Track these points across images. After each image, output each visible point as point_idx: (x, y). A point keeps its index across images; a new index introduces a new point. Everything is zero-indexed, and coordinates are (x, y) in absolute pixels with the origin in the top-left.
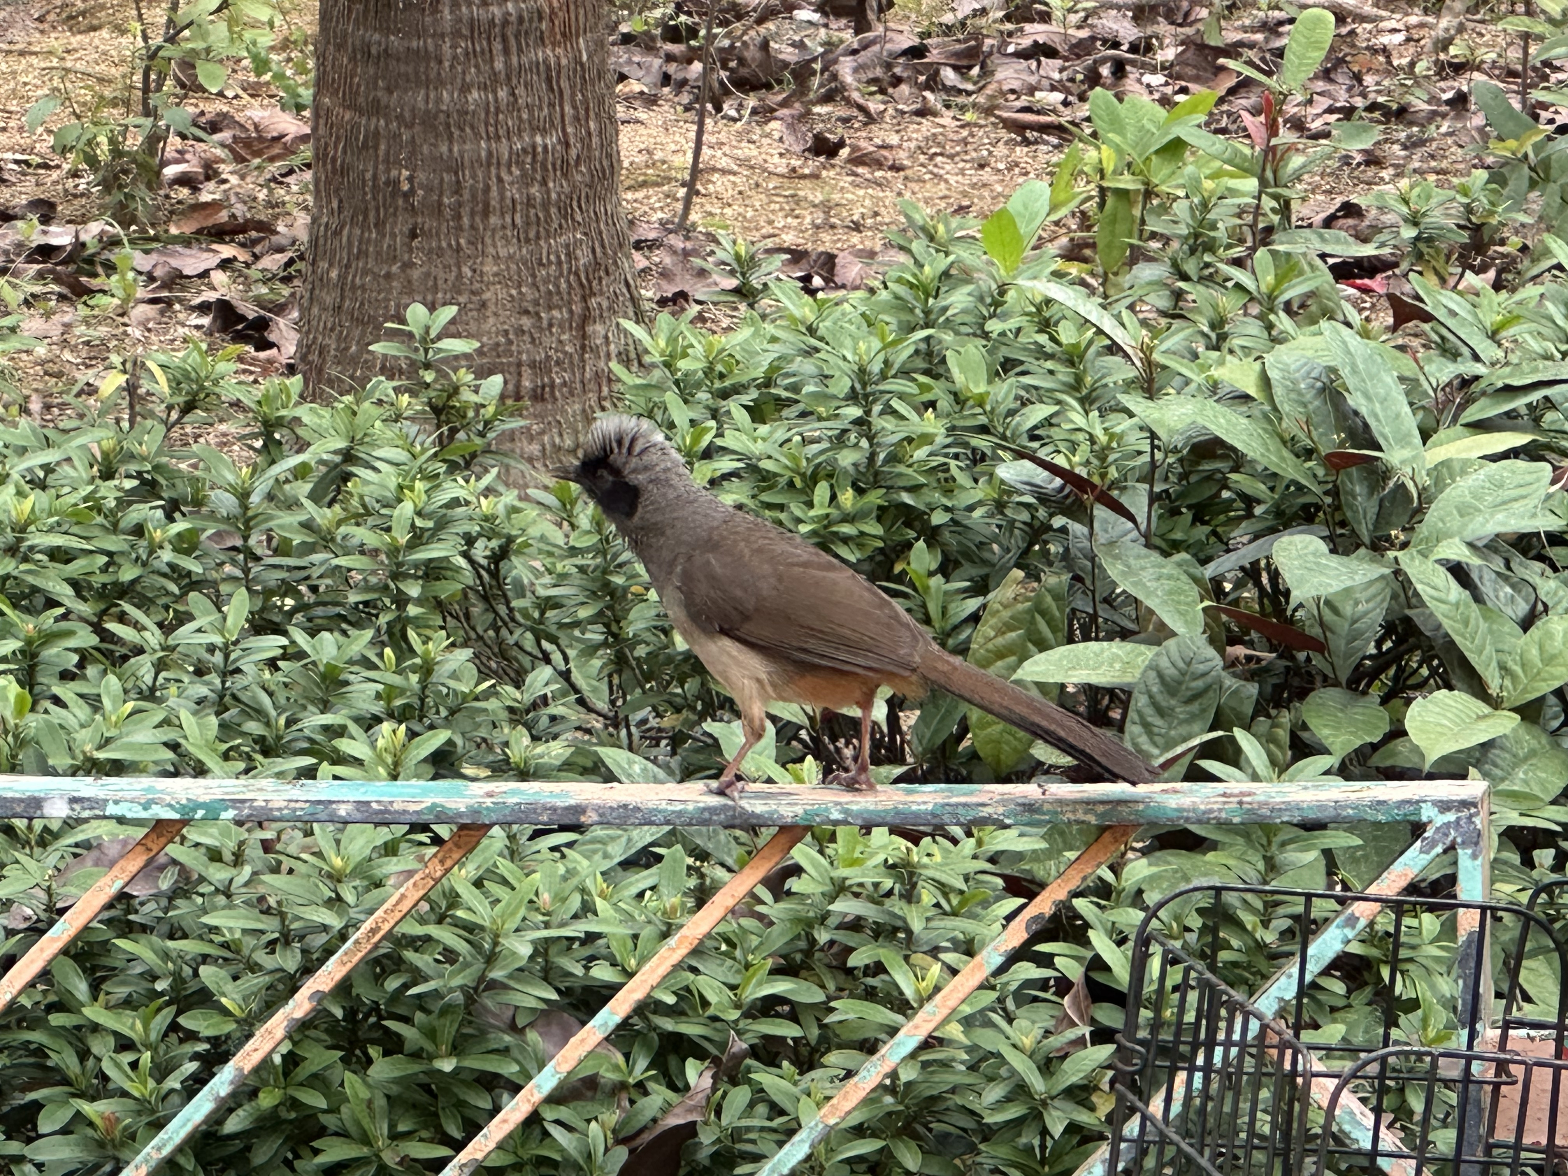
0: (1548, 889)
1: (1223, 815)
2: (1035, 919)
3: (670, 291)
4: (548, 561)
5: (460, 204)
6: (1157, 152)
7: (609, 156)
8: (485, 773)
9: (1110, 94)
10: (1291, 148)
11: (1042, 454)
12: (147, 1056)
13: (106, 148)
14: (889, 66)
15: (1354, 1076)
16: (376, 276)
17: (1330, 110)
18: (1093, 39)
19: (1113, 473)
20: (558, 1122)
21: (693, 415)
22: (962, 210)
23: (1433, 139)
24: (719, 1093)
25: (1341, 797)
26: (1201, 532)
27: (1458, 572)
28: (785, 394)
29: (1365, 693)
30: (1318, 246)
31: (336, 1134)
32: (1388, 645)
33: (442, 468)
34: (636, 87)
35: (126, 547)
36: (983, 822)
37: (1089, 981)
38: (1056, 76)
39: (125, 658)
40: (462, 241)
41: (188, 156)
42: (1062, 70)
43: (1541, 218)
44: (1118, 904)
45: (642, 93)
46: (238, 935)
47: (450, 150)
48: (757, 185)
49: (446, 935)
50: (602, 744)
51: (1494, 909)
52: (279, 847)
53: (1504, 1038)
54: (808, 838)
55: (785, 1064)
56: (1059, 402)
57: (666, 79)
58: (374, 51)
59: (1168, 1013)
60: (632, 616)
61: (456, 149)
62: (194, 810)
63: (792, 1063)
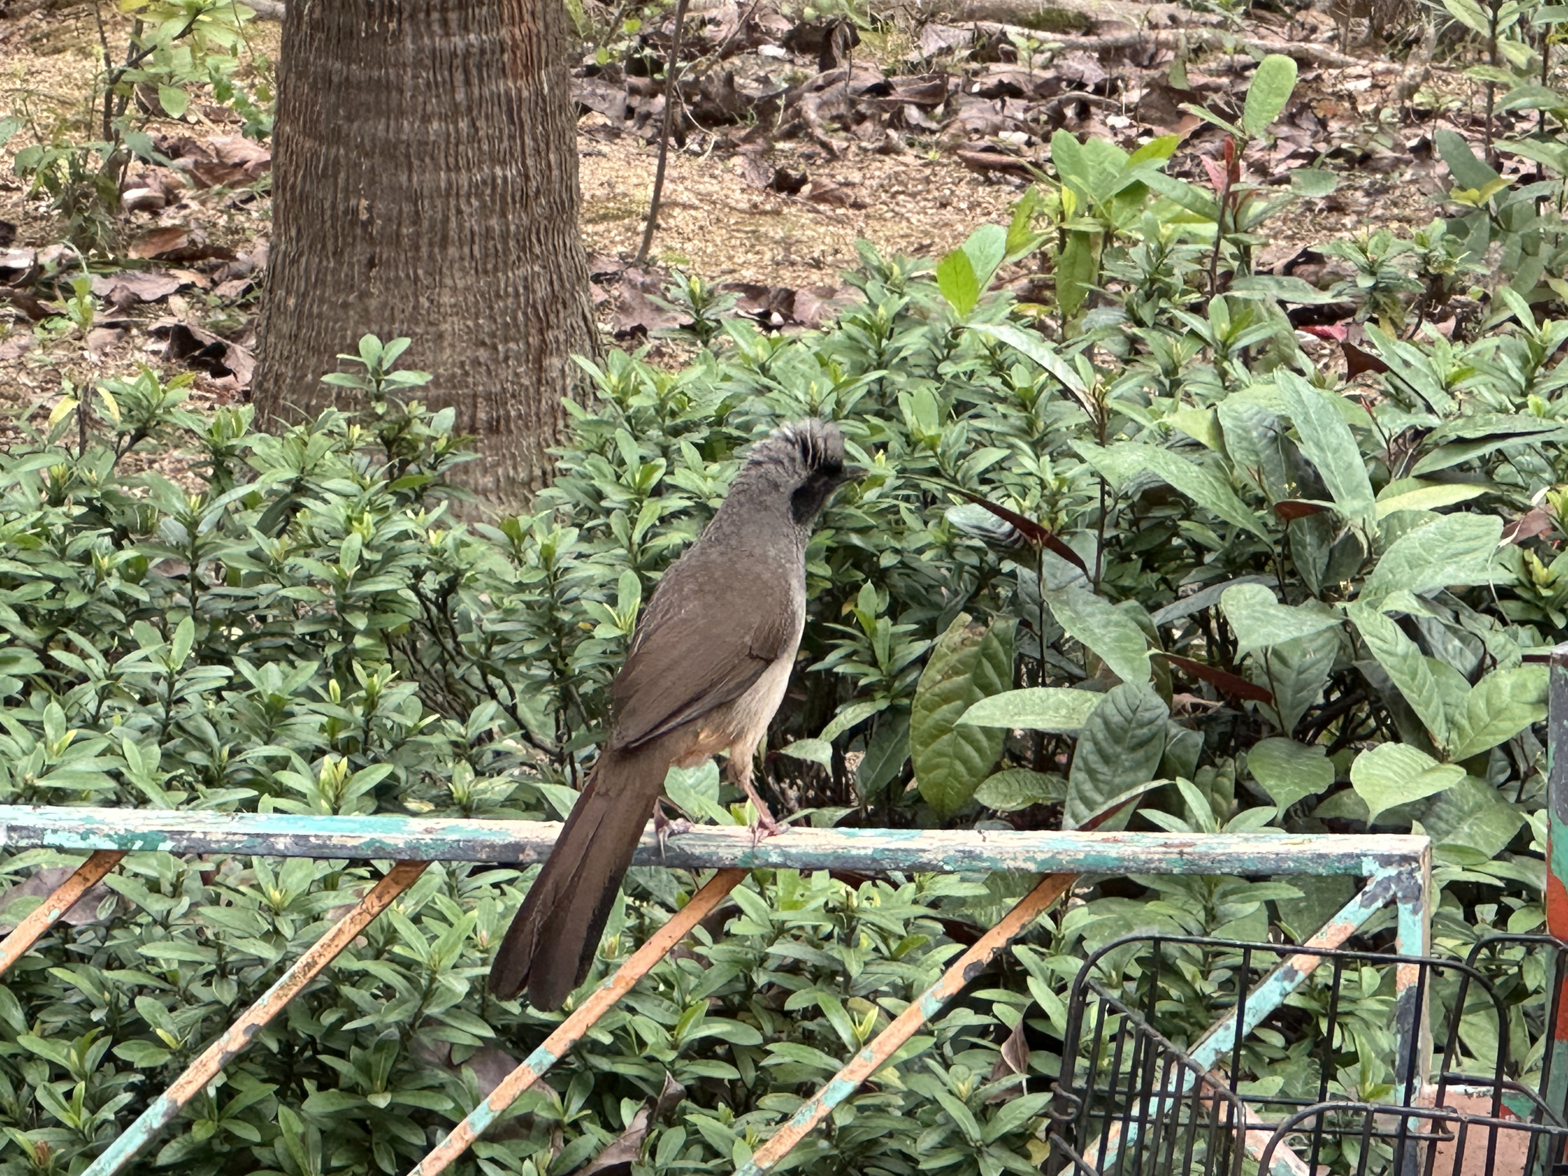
0: (1490, 944)
1: (1164, 865)
2: (973, 966)
3: (628, 324)
4: (495, 596)
5: (418, 234)
6: (1118, 195)
7: (569, 189)
8: (428, 807)
9: (1072, 137)
10: (1250, 194)
11: (992, 498)
12: (81, 1087)
13: (66, 170)
14: (852, 103)
15: (1289, 1129)
16: (333, 306)
17: (1294, 155)
18: (1059, 79)
19: (1063, 518)
20: (492, 1160)
21: (643, 451)
22: (922, 249)
23: (1394, 187)
24: (654, 1134)
25: (1282, 849)
26: (1151, 578)
27: (1407, 624)
28: (736, 433)
29: (1311, 744)
30: (1274, 292)
31: (270, 1168)
32: (1335, 696)
33: (391, 500)
34: (600, 120)
35: (73, 574)
36: (923, 868)
37: (1027, 1029)
38: (1020, 116)
39: (71, 685)
40: (420, 272)
41: (149, 181)
42: (1026, 110)
43: (1501, 269)
44: (1058, 952)
45: (605, 125)
46: (175, 966)
47: (410, 180)
48: (718, 220)
49: (383, 971)
50: (546, 780)
51: (1433, 965)
52: (218, 878)
53: (1441, 1094)
54: (748, 878)
55: (721, 1105)
56: (1011, 446)
57: (630, 112)
58: (335, 79)
59: (1105, 1063)
60: (577, 654)
61: (415, 179)
62: (132, 841)
63: (728, 1105)
